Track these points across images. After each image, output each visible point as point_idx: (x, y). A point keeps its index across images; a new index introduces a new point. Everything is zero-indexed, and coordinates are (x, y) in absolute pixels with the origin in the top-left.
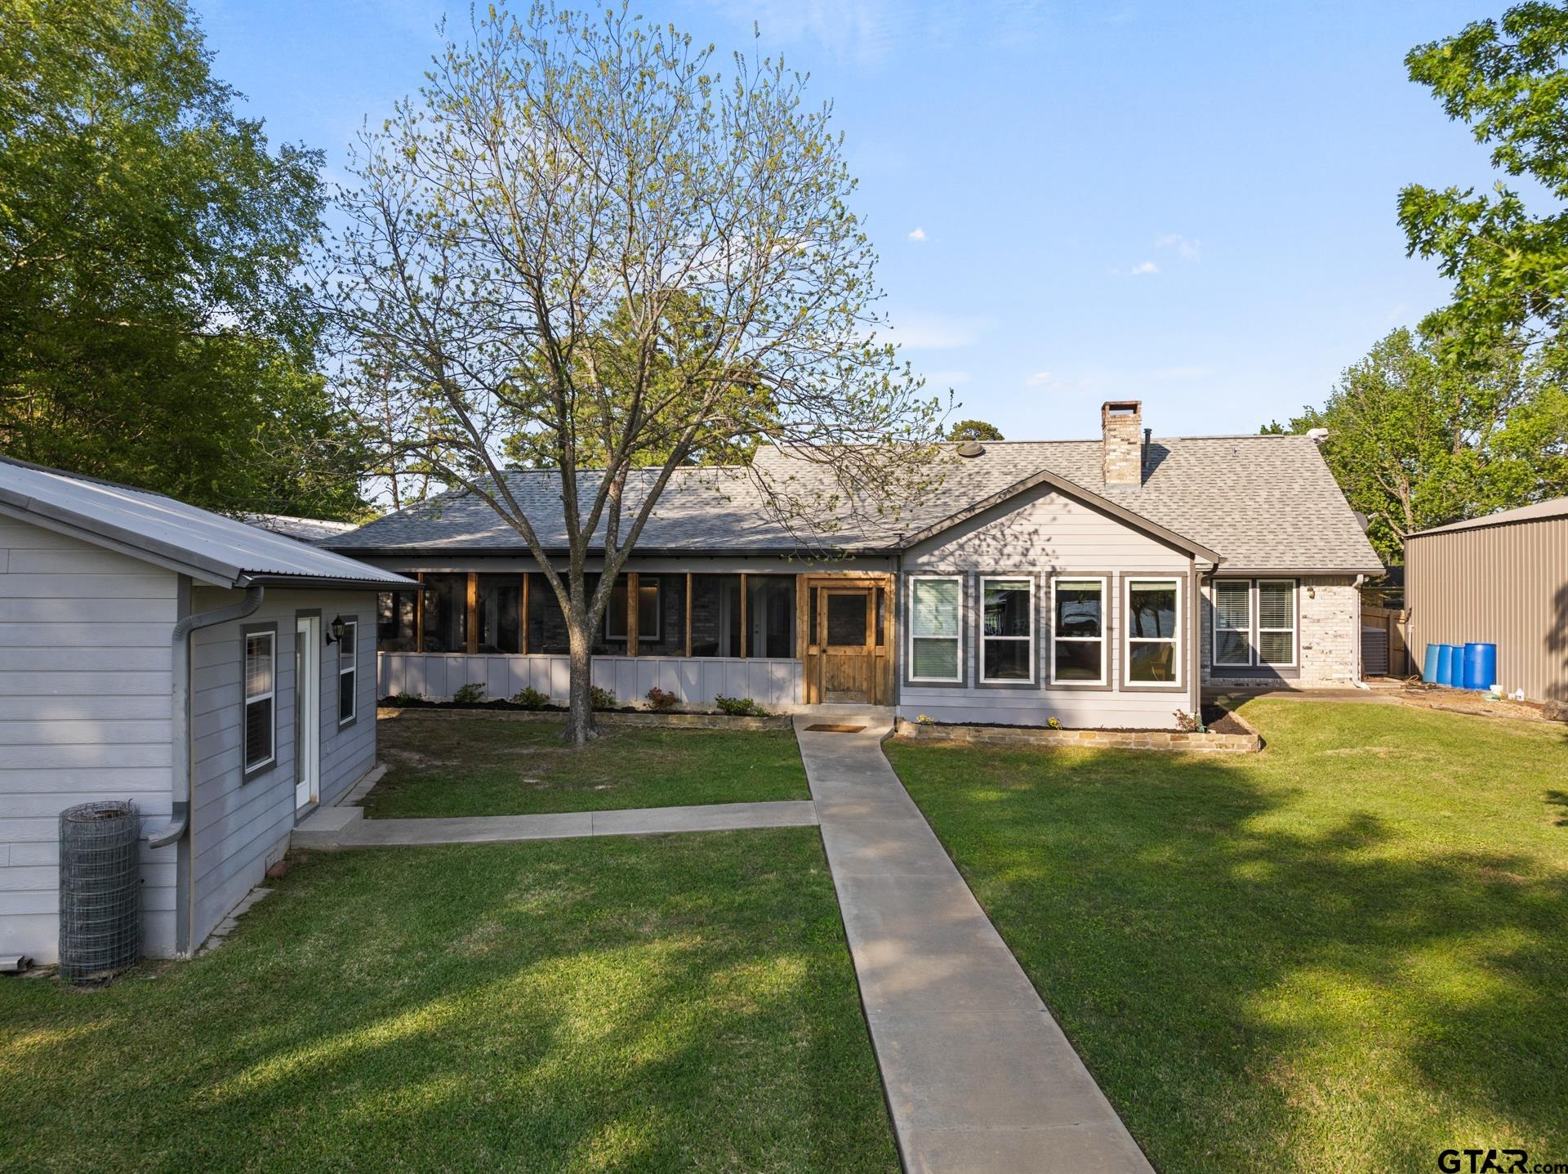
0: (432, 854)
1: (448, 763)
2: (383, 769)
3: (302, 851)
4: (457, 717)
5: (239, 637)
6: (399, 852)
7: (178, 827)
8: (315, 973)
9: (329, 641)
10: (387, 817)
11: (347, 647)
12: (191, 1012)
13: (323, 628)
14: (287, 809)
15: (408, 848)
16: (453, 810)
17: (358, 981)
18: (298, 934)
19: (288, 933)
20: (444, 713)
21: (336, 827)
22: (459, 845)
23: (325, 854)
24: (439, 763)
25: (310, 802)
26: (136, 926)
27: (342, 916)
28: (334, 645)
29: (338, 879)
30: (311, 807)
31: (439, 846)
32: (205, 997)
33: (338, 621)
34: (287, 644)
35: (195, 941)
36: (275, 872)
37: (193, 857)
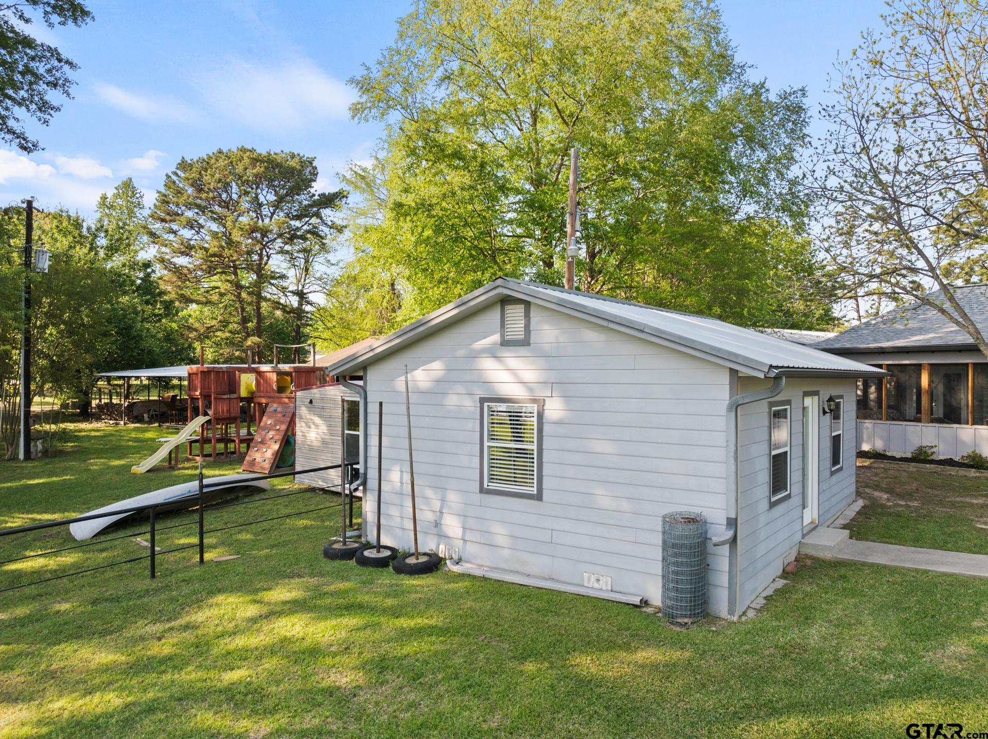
0: (904, 575)
1: (911, 504)
2: (860, 503)
3: (808, 556)
4: (914, 469)
5: (767, 410)
6: (878, 569)
7: (730, 534)
8: (821, 652)
9: (825, 413)
10: (867, 540)
11: (836, 416)
12: (737, 660)
13: (821, 404)
14: (798, 527)
15: (885, 567)
16: (918, 541)
17: (853, 668)
18: (807, 619)
19: (800, 617)
20: (905, 466)
21: (831, 543)
22: (926, 572)
23: (823, 561)
24: (903, 503)
25: (811, 523)
26: (704, 594)
27: (837, 612)
28: (828, 415)
29: (833, 582)
30: (813, 526)
31: (909, 570)
32: (746, 652)
33: (831, 399)
34: (797, 414)
35: (739, 610)
36: (789, 569)
37: (739, 554)
